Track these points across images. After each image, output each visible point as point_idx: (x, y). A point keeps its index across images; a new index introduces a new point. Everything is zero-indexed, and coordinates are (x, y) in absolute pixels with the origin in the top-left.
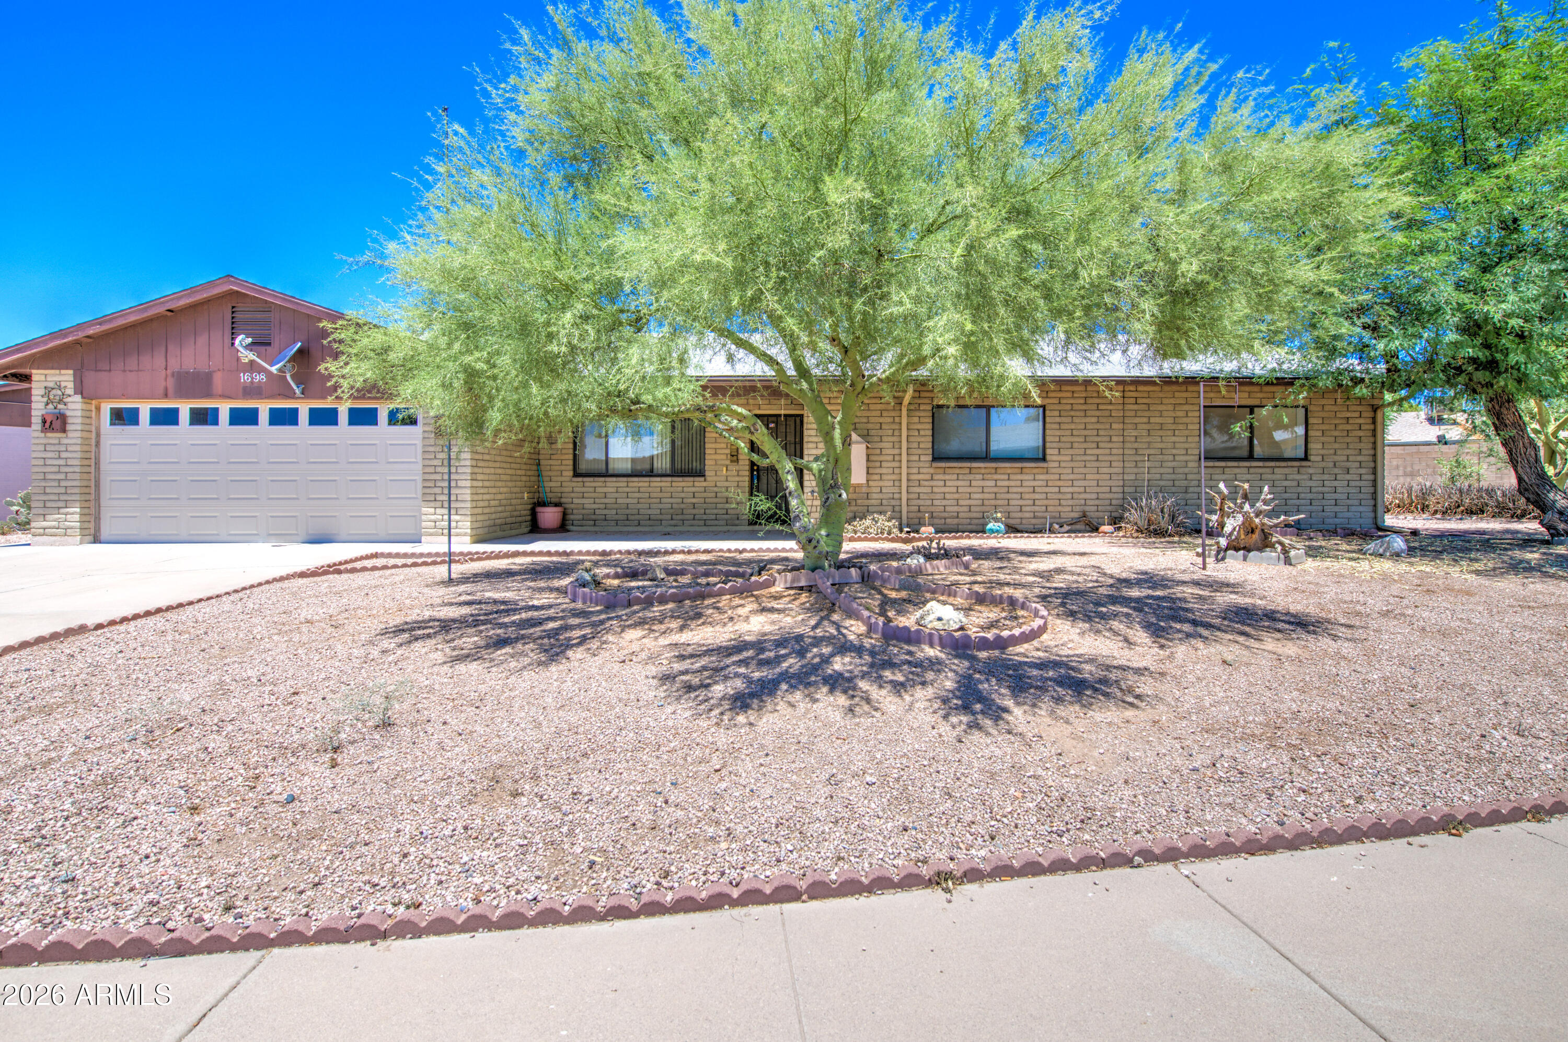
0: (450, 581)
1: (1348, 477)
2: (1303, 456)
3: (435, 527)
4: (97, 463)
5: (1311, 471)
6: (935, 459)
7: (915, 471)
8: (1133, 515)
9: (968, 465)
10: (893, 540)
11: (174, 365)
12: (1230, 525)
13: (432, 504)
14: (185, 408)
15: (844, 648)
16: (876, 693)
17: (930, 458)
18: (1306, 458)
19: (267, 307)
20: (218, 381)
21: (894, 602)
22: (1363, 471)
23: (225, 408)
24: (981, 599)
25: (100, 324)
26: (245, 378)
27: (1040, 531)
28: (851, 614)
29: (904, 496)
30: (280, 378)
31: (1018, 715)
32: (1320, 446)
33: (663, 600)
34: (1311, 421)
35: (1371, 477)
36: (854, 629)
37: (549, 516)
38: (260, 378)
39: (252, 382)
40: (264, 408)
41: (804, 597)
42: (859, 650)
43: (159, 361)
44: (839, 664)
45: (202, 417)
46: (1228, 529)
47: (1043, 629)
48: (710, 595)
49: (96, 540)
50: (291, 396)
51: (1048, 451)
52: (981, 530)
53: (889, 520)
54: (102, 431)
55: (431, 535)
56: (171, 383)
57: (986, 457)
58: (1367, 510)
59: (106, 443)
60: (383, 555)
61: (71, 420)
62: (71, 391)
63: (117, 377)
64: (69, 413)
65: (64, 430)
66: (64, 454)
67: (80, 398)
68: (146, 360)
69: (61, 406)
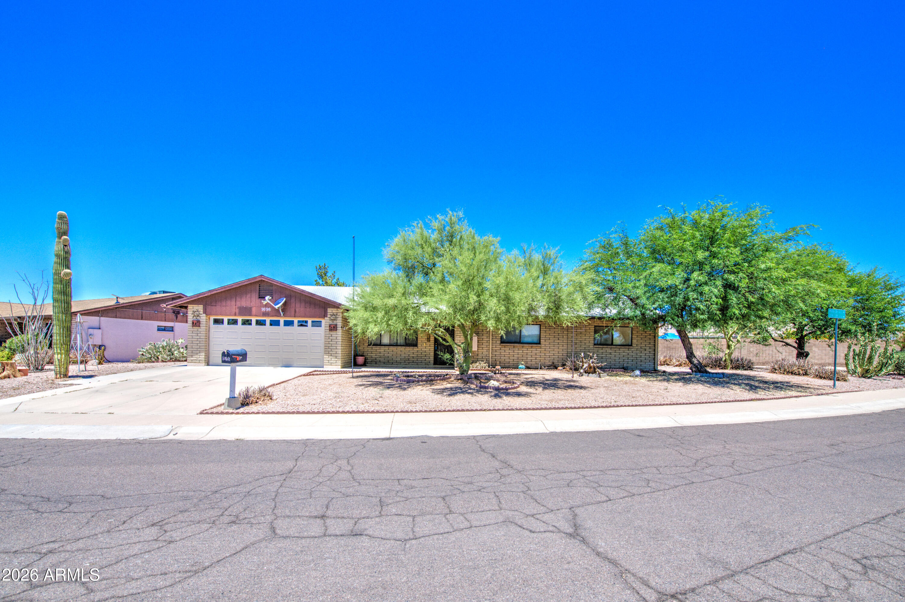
0: (353, 377)
1: (646, 352)
2: (630, 344)
3: (329, 362)
4: (209, 338)
5: (632, 350)
6: (502, 342)
7: (494, 346)
8: (569, 363)
9: (513, 345)
10: (486, 370)
11: (239, 304)
12: (586, 365)
13: (328, 355)
14: (240, 319)
15: (471, 389)
16: (477, 395)
17: (500, 342)
18: (631, 345)
19: (272, 285)
20: (254, 310)
21: (483, 382)
22: (650, 350)
23: (254, 319)
24: (506, 382)
26: (263, 309)
27: (538, 369)
28: (472, 383)
29: (491, 355)
30: (278, 310)
31: (505, 398)
32: (636, 341)
33: (422, 381)
34: (633, 332)
35: (653, 352)
36: (473, 386)
37: (360, 360)
38: (269, 309)
39: (266, 311)
40: (268, 320)
41: (460, 381)
42: (474, 389)
43: (233, 303)
44: (469, 391)
45: (247, 322)
46: (584, 367)
47: (518, 387)
48: (434, 380)
49: (208, 365)
50: (280, 316)
51: (541, 341)
52: (517, 368)
53: (485, 363)
54: (211, 327)
55: (327, 365)
56: (237, 311)
57: (520, 342)
58: (652, 364)
59: (212, 331)
60: (317, 371)
61: (201, 323)
62: (202, 313)
63: (218, 308)
64: (201, 320)
65: (199, 326)
66: (199, 335)
67: (204, 315)
68: (229, 302)
69: (198, 318)
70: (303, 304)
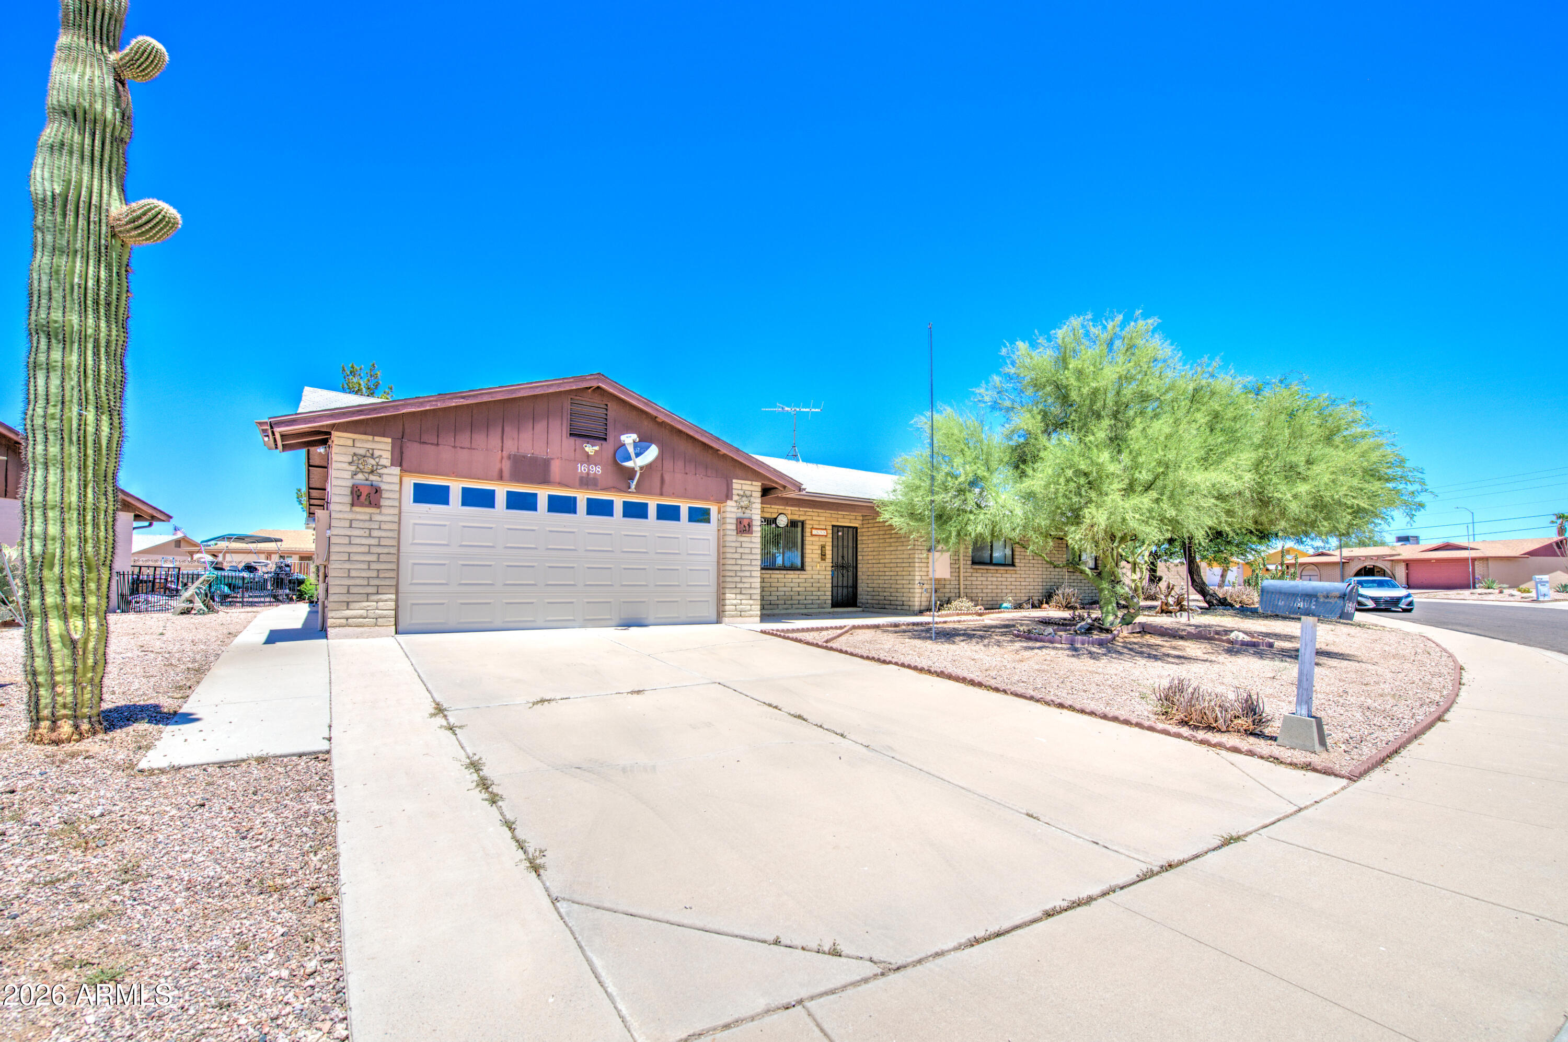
3: (736, 610)
4: (399, 543)
6: (974, 563)
7: (965, 570)
9: (987, 567)
10: (975, 614)
11: (511, 447)
13: (734, 591)
14: (502, 490)
17: (971, 563)
19: (603, 404)
20: (556, 468)
23: (546, 495)
25: (463, 398)
26: (582, 469)
38: (598, 470)
39: (588, 474)
40: (584, 498)
43: (495, 441)
49: (402, 630)
50: (627, 489)
51: (1016, 561)
52: (998, 608)
53: (969, 602)
54: (405, 508)
55: (733, 616)
56: (507, 466)
57: (991, 563)
59: (410, 521)
61: (385, 495)
62: (387, 462)
63: (446, 453)
64: (383, 487)
65: (378, 506)
66: (375, 533)
67: (396, 470)
68: (480, 439)
69: (372, 477)
70: (680, 464)
